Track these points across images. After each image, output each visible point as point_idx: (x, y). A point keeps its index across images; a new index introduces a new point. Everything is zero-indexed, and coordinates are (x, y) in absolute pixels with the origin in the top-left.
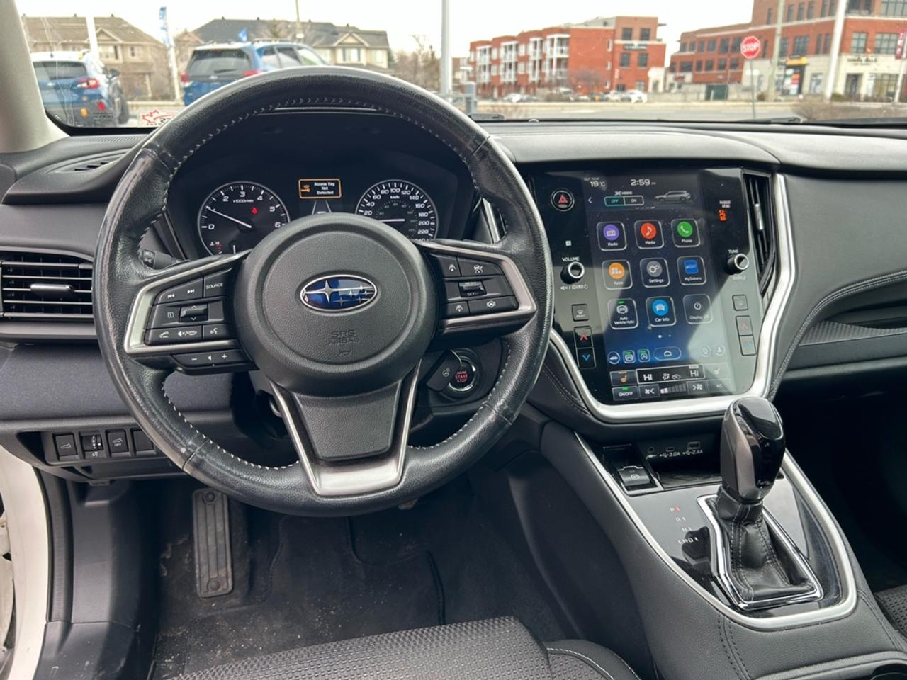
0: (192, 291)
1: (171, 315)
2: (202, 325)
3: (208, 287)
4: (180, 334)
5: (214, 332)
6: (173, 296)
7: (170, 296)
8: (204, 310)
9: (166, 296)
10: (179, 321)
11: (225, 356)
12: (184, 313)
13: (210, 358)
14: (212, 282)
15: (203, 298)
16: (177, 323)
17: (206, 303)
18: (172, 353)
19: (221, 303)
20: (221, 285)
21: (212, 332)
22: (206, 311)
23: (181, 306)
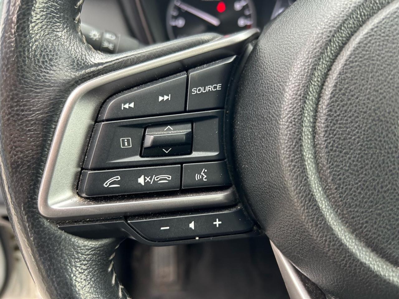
0: (166, 98)
1: (126, 142)
2: (181, 163)
3: (195, 91)
4: (141, 180)
5: (202, 176)
6: (132, 105)
7: (127, 106)
8: (187, 134)
9: (118, 106)
10: (141, 156)
11: (217, 223)
12: (149, 140)
13: (192, 225)
14: (204, 81)
15: (185, 111)
16: (137, 158)
17: (191, 121)
18: (127, 216)
19: (216, 121)
20: (219, 87)
21: (197, 177)
22: (190, 136)
23: (145, 126)
